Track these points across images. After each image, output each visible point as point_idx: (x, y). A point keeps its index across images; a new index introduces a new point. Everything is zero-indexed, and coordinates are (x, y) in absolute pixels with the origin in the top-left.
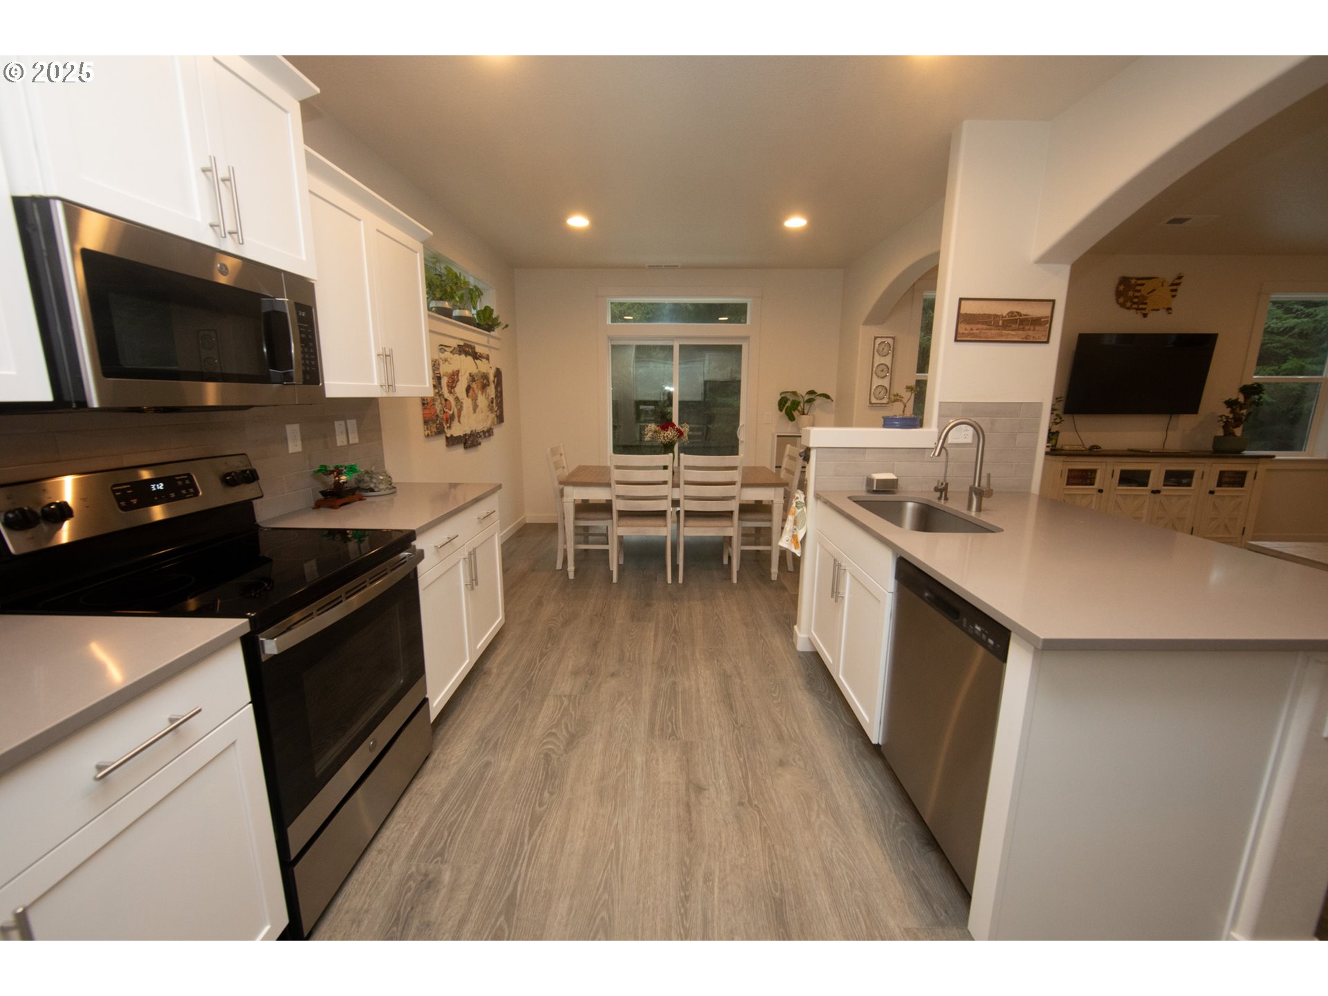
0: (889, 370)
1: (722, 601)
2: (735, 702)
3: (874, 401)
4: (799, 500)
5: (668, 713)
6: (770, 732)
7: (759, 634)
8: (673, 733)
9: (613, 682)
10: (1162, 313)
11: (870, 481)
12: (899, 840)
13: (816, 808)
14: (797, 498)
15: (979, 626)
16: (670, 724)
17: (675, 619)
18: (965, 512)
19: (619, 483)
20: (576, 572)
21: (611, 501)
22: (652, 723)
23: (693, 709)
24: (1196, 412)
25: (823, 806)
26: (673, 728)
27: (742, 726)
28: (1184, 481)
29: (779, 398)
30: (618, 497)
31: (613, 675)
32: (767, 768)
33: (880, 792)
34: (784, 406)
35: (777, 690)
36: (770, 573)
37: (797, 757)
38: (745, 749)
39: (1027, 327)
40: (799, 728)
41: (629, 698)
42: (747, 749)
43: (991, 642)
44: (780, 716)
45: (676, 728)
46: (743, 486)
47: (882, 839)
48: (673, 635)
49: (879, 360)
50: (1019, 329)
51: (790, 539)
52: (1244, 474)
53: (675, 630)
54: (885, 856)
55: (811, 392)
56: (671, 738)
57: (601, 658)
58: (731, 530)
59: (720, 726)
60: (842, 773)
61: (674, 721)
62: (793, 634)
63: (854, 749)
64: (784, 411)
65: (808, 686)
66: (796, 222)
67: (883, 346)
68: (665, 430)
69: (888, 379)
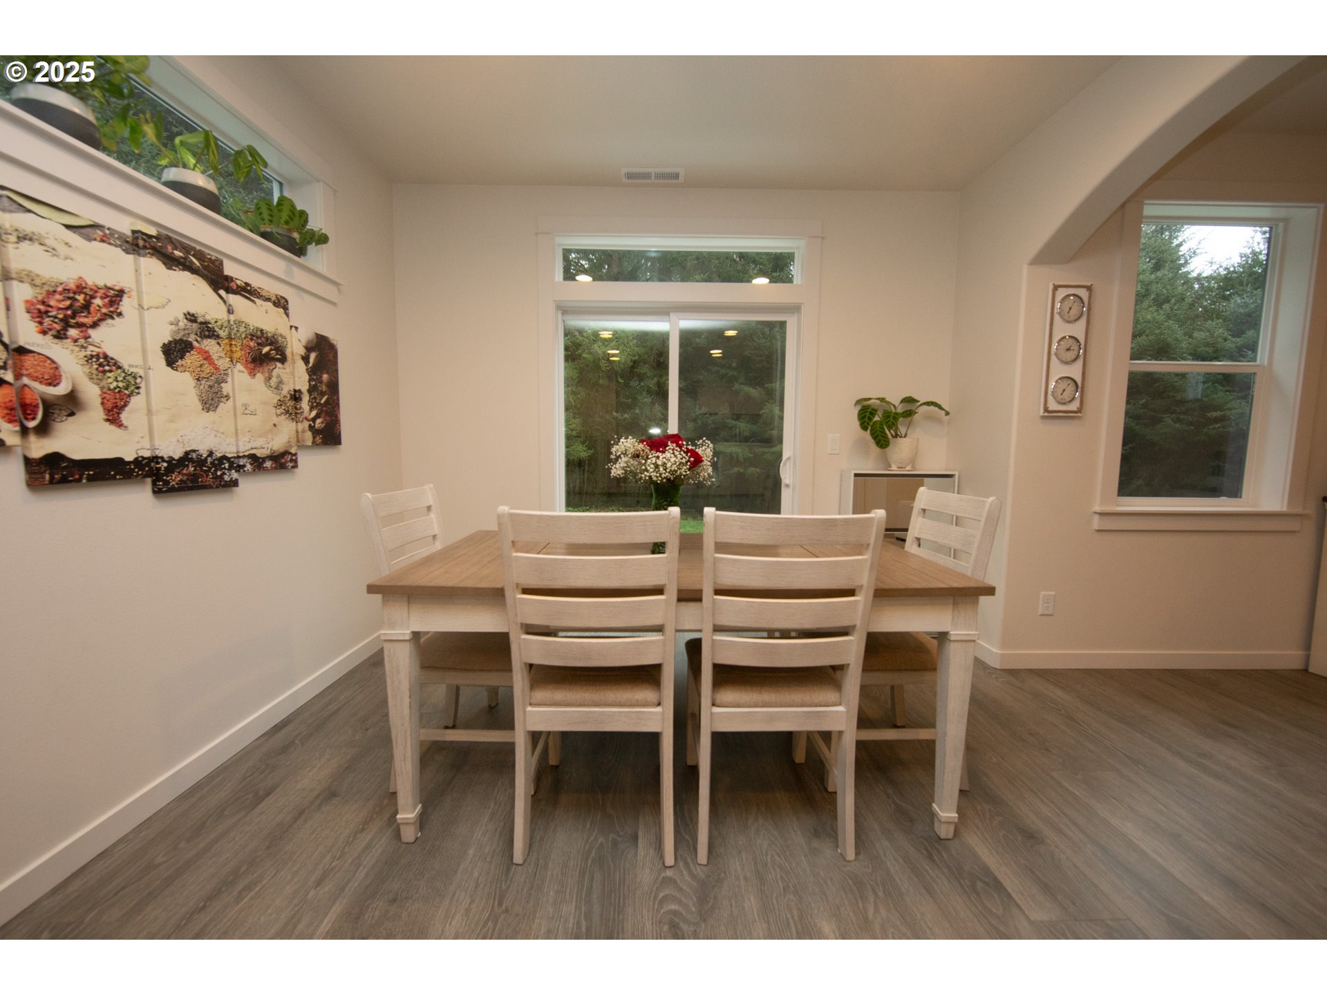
0: (1078, 350)
3: (1053, 405)
21: (508, 636)
29: (858, 409)
34: (870, 421)
49: (1062, 330)
55: (909, 400)
58: (837, 714)
64: (869, 431)
67: (1067, 304)
68: (658, 451)
69: (1079, 365)
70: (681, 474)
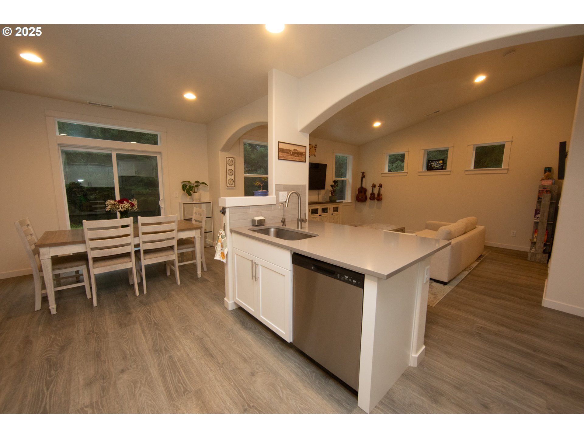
0: (233, 172)
1: (176, 297)
2: (212, 351)
3: (229, 185)
4: (223, 234)
5: (175, 378)
6: (238, 360)
7: (206, 308)
8: (186, 390)
9: (125, 376)
10: (313, 156)
11: (253, 221)
12: (317, 382)
13: (279, 388)
14: (222, 233)
15: (347, 276)
16: (180, 385)
17: (151, 316)
18: (297, 229)
19: (92, 239)
20: (57, 308)
21: (86, 252)
22: (168, 391)
23: (190, 368)
24: (325, 189)
25: (282, 386)
26: (183, 387)
27: (223, 364)
28: (326, 211)
29: (182, 185)
30: (92, 249)
31: (123, 371)
32: (247, 381)
33: (298, 364)
34: (185, 188)
35: (230, 335)
36: (197, 275)
37: (258, 366)
38: (231, 377)
39: (299, 156)
40: (251, 350)
41: (143, 382)
42: (232, 376)
43: (354, 281)
44: (239, 349)
45: (186, 385)
46: (179, 231)
47: (311, 386)
48: (155, 327)
49: (229, 167)
50: (297, 156)
51: (220, 254)
52: (337, 208)
53: (155, 324)
54: (316, 394)
55: (197, 182)
56: (186, 394)
57: (107, 363)
58: (173, 256)
59: (211, 370)
60: (280, 363)
61: (182, 381)
62: (224, 302)
63: (278, 349)
64: (185, 191)
65: (244, 327)
66: (190, 96)
67: (230, 161)
68: (121, 203)
69: (233, 176)
70: (129, 209)
